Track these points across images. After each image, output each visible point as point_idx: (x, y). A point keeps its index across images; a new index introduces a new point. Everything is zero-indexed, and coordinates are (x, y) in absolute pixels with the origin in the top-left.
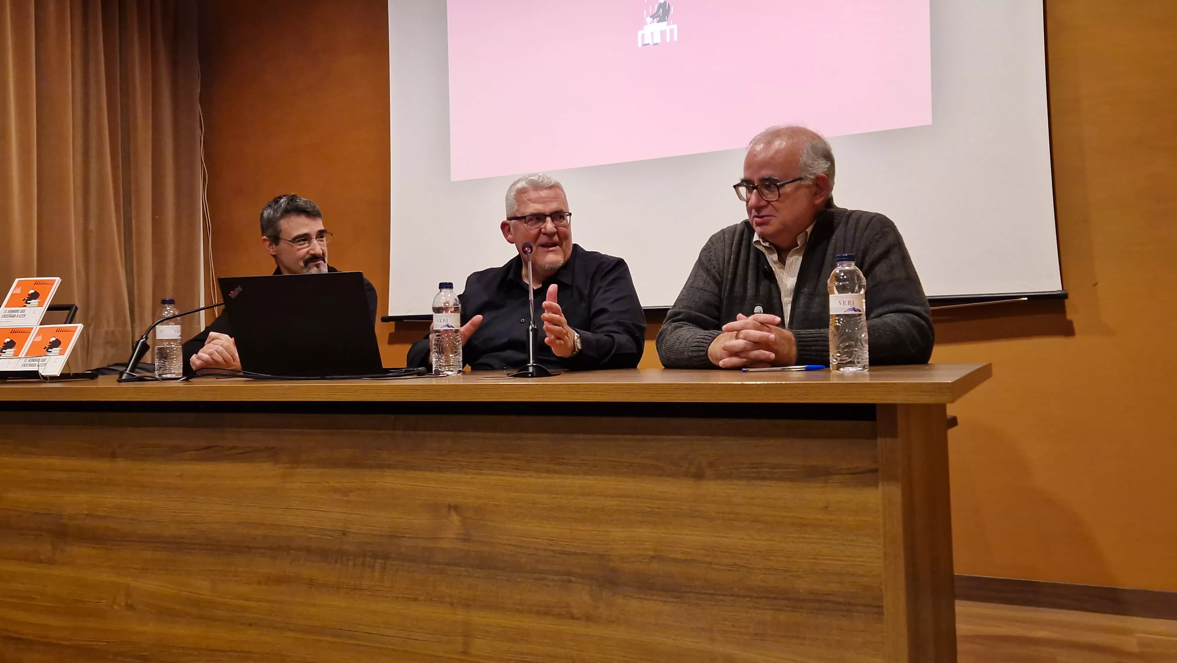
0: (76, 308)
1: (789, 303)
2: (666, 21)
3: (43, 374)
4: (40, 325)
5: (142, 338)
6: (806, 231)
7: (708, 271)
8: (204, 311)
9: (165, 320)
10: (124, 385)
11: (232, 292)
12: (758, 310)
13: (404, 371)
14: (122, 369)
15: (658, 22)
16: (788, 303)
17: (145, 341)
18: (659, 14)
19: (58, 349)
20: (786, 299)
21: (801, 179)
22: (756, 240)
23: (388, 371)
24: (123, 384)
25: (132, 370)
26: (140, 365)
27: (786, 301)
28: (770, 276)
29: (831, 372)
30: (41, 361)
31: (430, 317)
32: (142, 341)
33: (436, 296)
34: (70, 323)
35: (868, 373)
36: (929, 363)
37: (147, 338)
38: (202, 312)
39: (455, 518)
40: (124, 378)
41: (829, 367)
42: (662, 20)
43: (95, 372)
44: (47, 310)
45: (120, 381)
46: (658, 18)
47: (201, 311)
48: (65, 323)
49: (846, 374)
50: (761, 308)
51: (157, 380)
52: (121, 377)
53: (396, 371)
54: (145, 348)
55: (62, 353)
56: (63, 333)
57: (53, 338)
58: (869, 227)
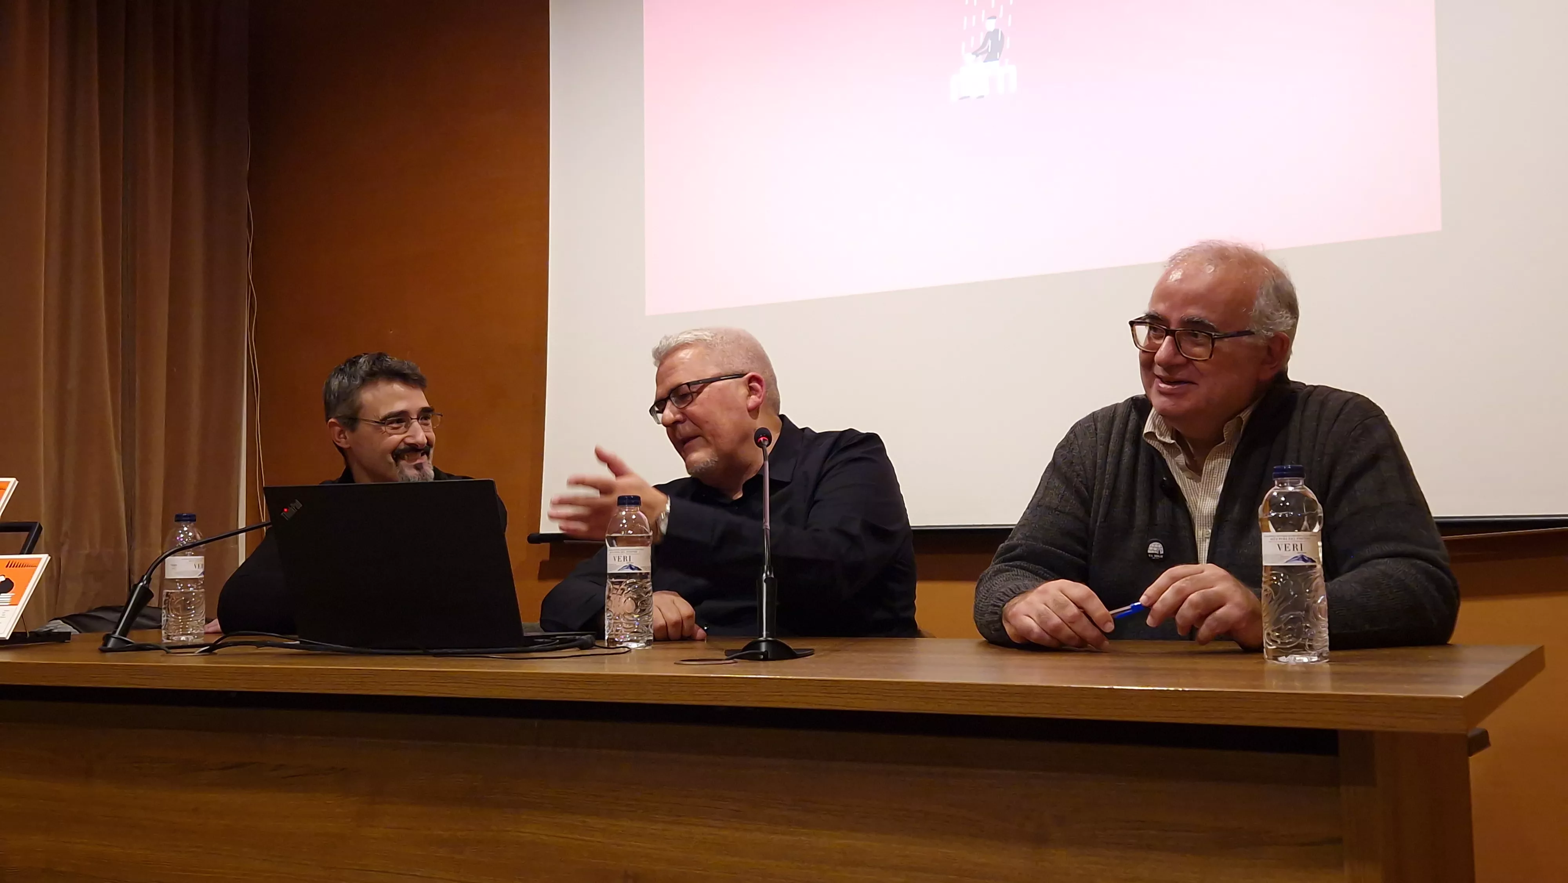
0: (40, 528)
1: (1206, 538)
2: (998, 59)
5: (141, 581)
6: (1239, 418)
7: (1067, 480)
8: (244, 533)
9: (182, 550)
10: (110, 658)
11: (286, 509)
12: (1155, 549)
13: (558, 641)
15: (985, 61)
17: (147, 584)
19: (9, 595)
20: (1201, 531)
21: (1250, 333)
22: (1146, 431)
24: (108, 655)
25: (124, 633)
26: (136, 622)
27: (1202, 534)
28: (1174, 494)
29: (1266, 661)
32: (141, 584)
34: (29, 553)
35: (1326, 665)
37: (150, 578)
40: (110, 646)
42: (991, 58)
45: (104, 651)
46: (986, 55)
47: (240, 535)
48: (23, 553)
49: (1289, 667)
50: (1160, 546)
51: (162, 647)
52: (105, 644)
53: (546, 640)
54: (146, 594)
55: (14, 603)
56: (18, 568)
57: (3, 577)
58: (1341, 417)
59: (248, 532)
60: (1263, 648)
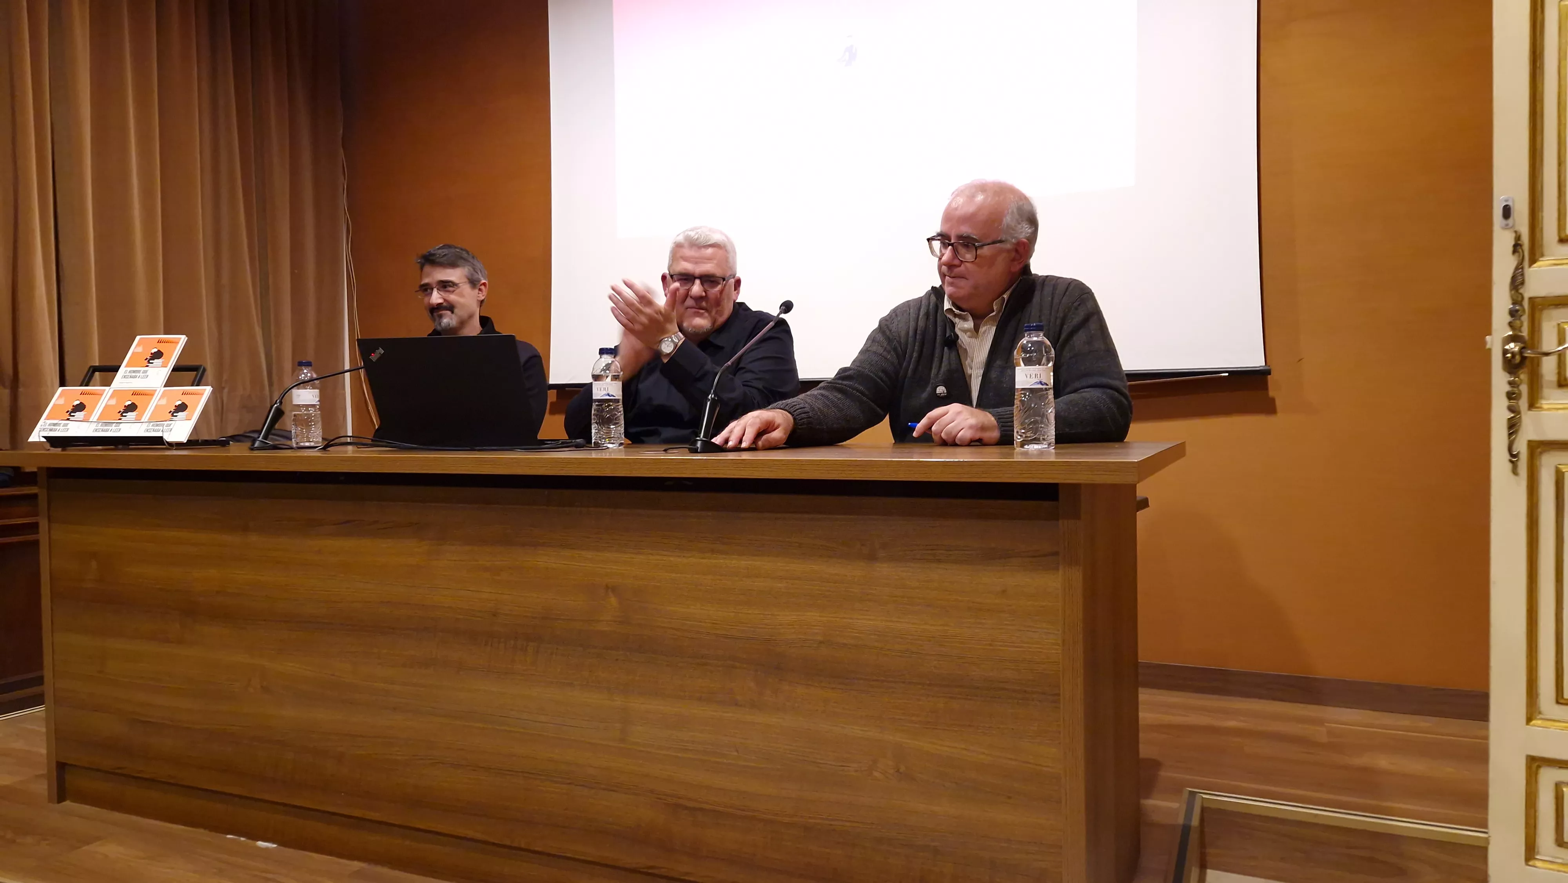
0: (204, 370)
1: (978, 377)
3: (168, 441)
4: (165, 386)
5: (277, 402)
6: (1003, 297)
8: (349, 373)
9: (302, 384)
10: (256, 453)
11: (373, 354)
13: (562, 443)
14: (255, 435)
17: (280, 407)
21: (1001, 241)
22: (945, 307)
23: (543, 442)
24: (256, 452)
25: (265, 437)
26: (273, 431)
29: (1015, 449)
30: (166, 426)
31: (590, 386)
32: (277, 404)
34: (198, 385)
35: (1053, 451)
36: (1125, 441)
37: (281, 403)
38: (347, 375)
39: (613, 600)
40: (256, 445)
41: (1013, 444)
43: (230, 439)
44: (172, 371)
45: (252, 449)
47: (345, 374)
48: (192, 385)
49: (1030, 452)
51: (292, 448)
52: (253, 444)
53: (553, 442)
54: (279, 413)
55: (188, 419)
56: (190, 395)
57: (180, 401)
58: (1067, 293)
60: (1014, 440)
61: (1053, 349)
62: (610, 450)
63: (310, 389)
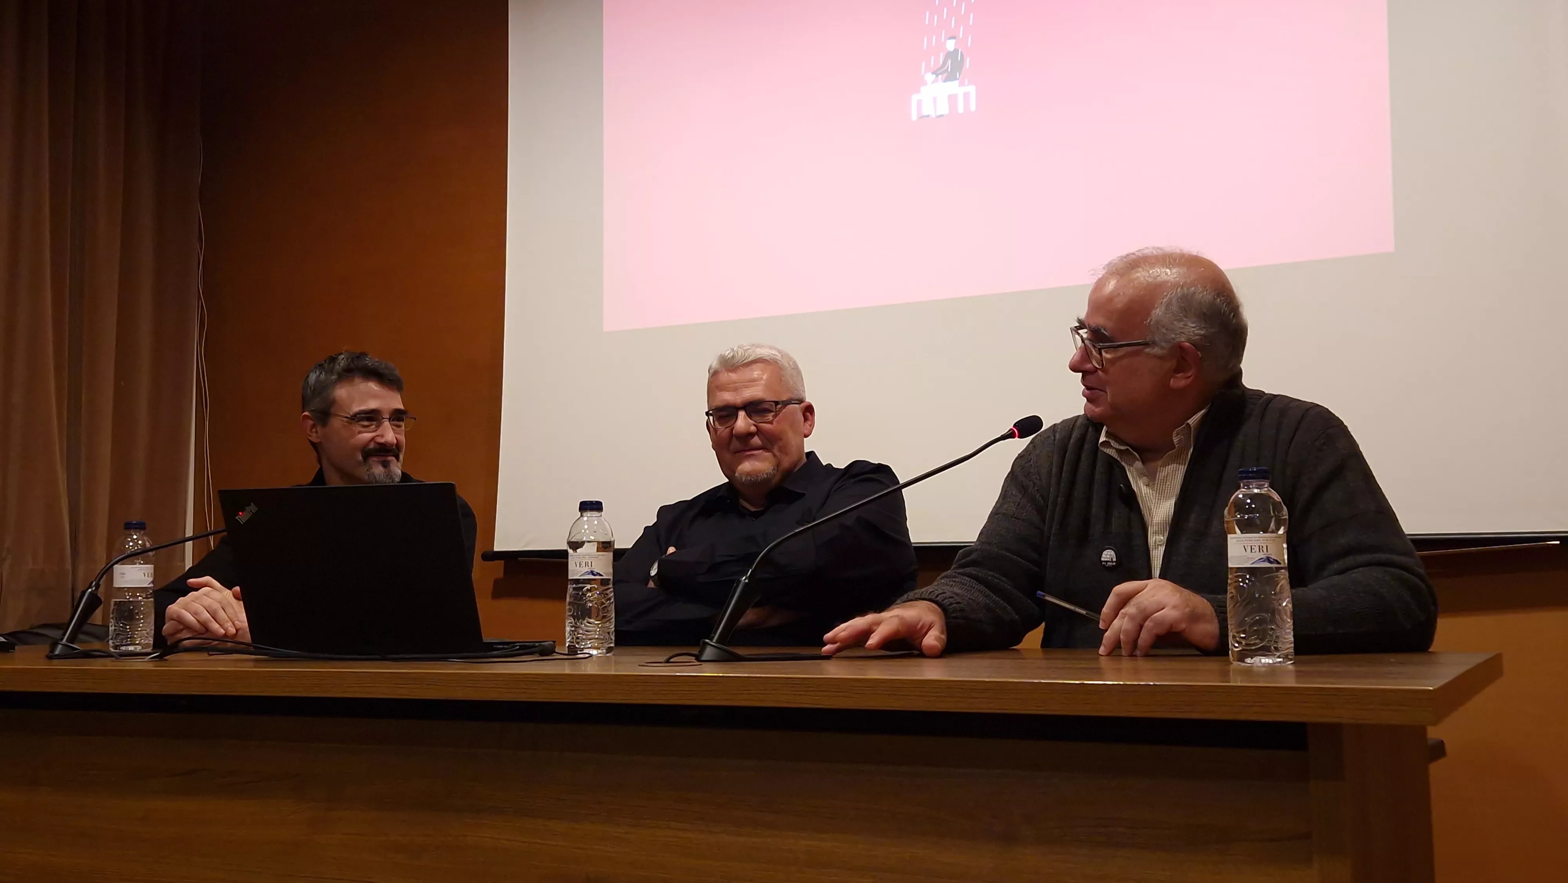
1: (1160, 545)
2: (958, 79)
5: (89, 588)
6: (1188, 424)
7: (1023, 489)
9: (130, 558)
10: (57, 665)
11: (240, 513)
12: (1108, 556)
13: (518, 647)
14: (54, 633)
15: (945, 81)
16: (1158, 545)
17: (95, 592)
18: (946, 67)
20: (1156, 538)
22: (1102, 441)
23: (491, 647)
24: (55, 661)
25: (72, 639)
26: (86, 628)
27: (1155, 541)
28: (1130, 499)
29: (1232, 663)
31: (564, 554)
32: (89, 591)
33: (575, 522)
35: (1291, 667)
37: (98, 586)
38: (189, 544)
40: (57, 652)
41: (1228, 655)
42: (950, 78)
43: (12, 640)
45: (50, 657)
46: (945, 75)
47: (187, 543)
49: (1255, 669)
50: (1113, 553)
51: (110, 655)
52: (52, 651)
53: (505, 646)
54: (94, 600)
58: (1303, 426)
59: (195, 541)
60: (1229, 649)
61: (1285, 508)
62: (594, 658)
63: (141, 564)
